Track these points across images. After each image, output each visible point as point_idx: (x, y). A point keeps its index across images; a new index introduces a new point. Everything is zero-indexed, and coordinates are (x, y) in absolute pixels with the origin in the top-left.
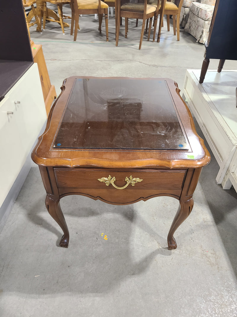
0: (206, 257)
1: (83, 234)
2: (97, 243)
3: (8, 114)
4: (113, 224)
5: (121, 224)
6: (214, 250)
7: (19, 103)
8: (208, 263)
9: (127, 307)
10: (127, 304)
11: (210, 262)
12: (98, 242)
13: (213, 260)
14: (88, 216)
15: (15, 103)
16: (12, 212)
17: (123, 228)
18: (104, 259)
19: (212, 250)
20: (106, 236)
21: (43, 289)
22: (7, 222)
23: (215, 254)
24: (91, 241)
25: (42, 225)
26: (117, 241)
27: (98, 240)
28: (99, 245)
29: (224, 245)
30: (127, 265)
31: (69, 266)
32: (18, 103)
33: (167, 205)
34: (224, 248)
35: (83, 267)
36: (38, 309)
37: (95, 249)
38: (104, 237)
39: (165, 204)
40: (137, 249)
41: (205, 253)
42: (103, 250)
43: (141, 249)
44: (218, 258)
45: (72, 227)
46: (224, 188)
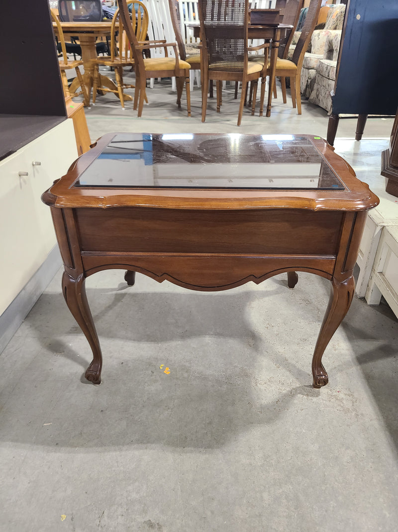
0: (337, 399)
1: (129, 365)
2: (151, 378)
3: (20, 176)
4: (181, 352)
5: (193, 353)
6: (349, 389)
7: (40, 164)
8: (339, 408)
9: (196, 471)
10: (197, 467)
11: (342, 407)
12: (154, 377)
13: (348, 404)
14: (141, 341)
15: (33, 165)
16: (16, 335)
17: (196, 357)
18: (162, 401)
19: (346, 389)
20: (167, 369)
21: (56, 443)
22: (7, 347)
23: (351, 395)
24: (142, 376)
25: (63, 353)
26: (186, 375)
27: (154, 374)
28: (156, 381)
29: (368, 382)
30: (200, 410)
31: (102, 411)
32: (38, 165)
33: (273, 326)
34: (367, 387)
35: (126, 411)
36: (43, 471)
37: (147, 387)
38: (164, 369)
39: (268, 324)
40: (219, 387)
41: (335, 394)
42: (162, 388)
43: (225, 387)
44: (358, 402)
45: (112, 356)
46: (369, 303)
